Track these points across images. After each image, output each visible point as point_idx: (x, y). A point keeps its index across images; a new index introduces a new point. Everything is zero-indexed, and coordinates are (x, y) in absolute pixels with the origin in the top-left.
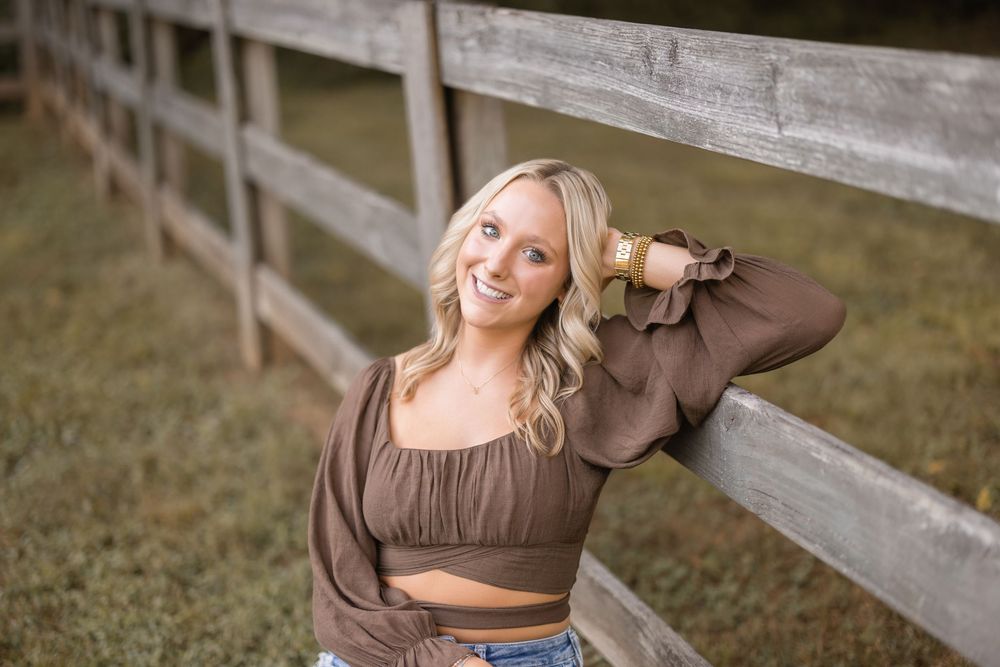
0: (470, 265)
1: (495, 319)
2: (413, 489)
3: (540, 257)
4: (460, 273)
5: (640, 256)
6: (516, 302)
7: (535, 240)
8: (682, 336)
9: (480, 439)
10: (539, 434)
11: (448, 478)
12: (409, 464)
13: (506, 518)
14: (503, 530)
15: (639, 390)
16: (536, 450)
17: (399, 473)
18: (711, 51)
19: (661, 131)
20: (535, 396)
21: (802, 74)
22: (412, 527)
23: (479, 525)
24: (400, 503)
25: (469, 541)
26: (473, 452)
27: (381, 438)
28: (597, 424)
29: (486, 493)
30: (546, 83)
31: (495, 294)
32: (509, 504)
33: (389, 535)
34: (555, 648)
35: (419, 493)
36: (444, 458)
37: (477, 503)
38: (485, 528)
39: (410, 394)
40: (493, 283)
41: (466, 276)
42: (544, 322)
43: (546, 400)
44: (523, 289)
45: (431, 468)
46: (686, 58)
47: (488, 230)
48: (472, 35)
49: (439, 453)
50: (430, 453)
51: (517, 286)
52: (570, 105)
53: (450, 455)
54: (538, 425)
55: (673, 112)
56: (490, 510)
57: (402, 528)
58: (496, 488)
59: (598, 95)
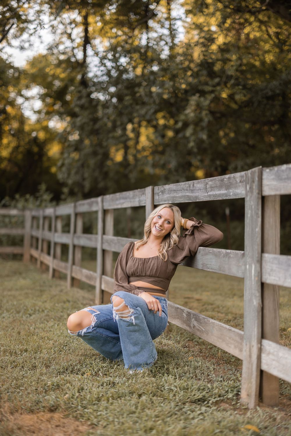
0: (155, 224)
1: (159, 235)
2: (137, 265)
3: (169, 223)
4: (152, 225)
5: (186, 223)
6: (164, 231)
7: (169, 219)
8: (192, 237)
9: (151, 256)
10: (162, 256)
11: (144, 263)
12: (137, 260)
13: (155, 271)
14: (154, 273)
15: (183, 249)
16: (162, 259)
17: (134, 262)
18: (199, 183)
19: (191, 200)
20: (163, 250)
21: (210, 183)
22: (136, 272)
23: (149, 272)
24: (134, 267)
25: (147, 275)
26: (149, 259)
27: (131, 255)
28: (174, 255)
29: (151, 266)
30: (173, 197)
31: (160, 229)
32: (156, 268)
33: (131, 274)
34: (162, 300)
35: (138, 265)
36: (144, 259)
37: (149, 268)
38: (150, 272)
39: (138, 249)
40: (160, 227)
41: (154, 226)
42: (167, 236)
43: (164, 251)
44: (165, 228)
45: (141, 261)
46: (195, 185)
47: (159, 217)
48: (161, 192)
49: (143, 259)
50: (141, 259)
51: (164, 228)
52: (177, 201)
53: (145, 259)
54: (163, 254)
55: (193, 196)
56: (152, 269)
57: (134, 272)
58: (153, 265)
59: (182, 197)
